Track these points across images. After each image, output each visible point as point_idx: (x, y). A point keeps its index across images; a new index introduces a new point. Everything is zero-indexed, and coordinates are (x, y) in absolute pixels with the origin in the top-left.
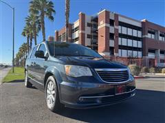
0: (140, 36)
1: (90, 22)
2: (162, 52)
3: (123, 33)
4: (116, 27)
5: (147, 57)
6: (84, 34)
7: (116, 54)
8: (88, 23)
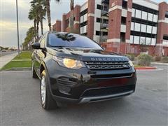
1: (100, 4)
3: (137, 17)
4: (129, 10)
5: (161, 44)
6: (94, 17)
7: (127, 41)
8: (98, 6)
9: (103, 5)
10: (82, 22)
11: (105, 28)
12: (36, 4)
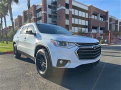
0: (87, 17)
2: (101, 29)
3: (75, 14)
4: (70, 10)
5: (91, 32)
6: (46, 14)
7: (70, 31)
8: (49, 6)
9: (53, 5)
10: (38, 17)
11: (55, 22)
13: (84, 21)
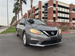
0: (68, 12)
1: (44, 5)
3: (60, 10)
4: (57, 8)
5: (72, 22)
6: (41, 11)
7: (56, 21)
8: (43, 6)
9: (45, 6)
10: (36, 13)
11: (46, 16)
12: (16, 6)
13: (66, 15)
